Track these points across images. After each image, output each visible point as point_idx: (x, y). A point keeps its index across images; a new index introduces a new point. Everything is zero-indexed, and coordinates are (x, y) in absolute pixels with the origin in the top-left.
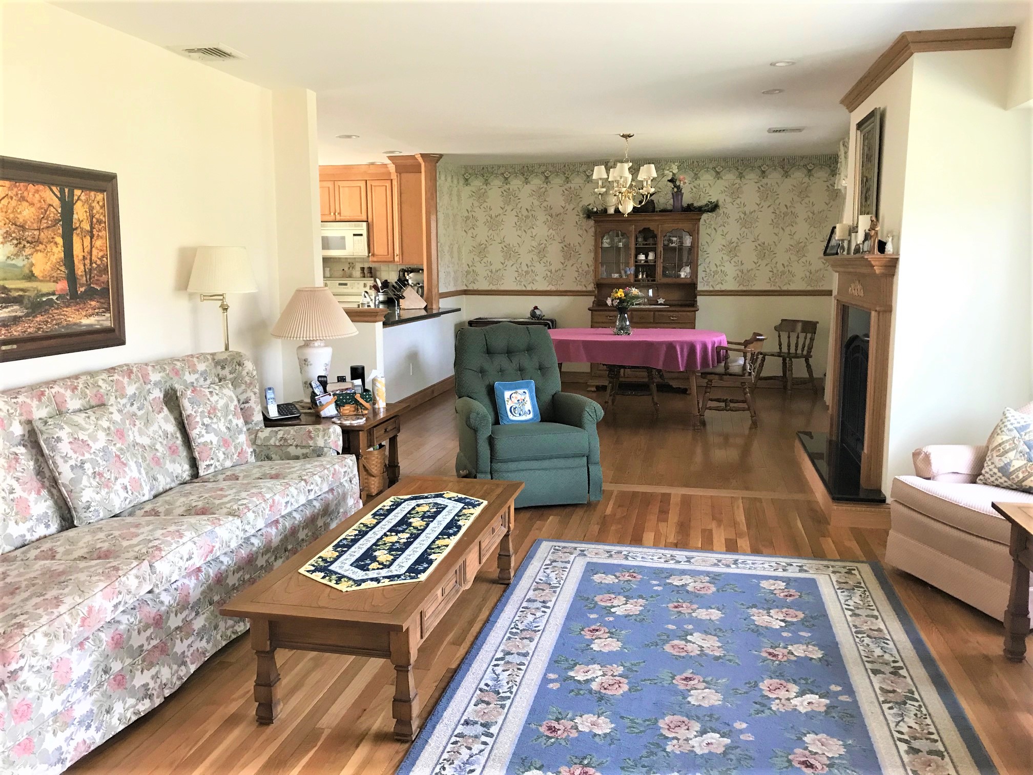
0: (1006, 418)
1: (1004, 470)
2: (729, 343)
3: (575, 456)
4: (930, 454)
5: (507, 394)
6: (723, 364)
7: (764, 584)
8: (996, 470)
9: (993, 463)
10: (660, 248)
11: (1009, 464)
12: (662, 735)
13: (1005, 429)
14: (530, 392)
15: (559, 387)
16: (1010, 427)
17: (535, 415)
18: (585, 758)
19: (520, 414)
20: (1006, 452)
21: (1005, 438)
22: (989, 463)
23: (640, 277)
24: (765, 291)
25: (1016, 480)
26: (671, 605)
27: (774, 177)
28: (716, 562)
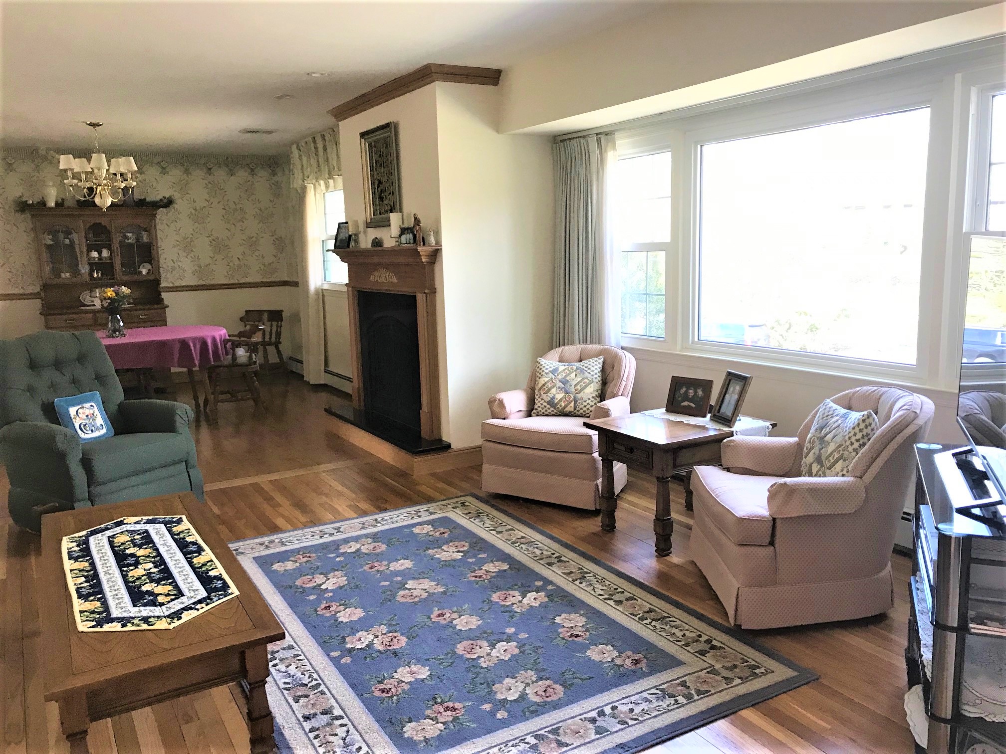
0: (541, 365)
1: (551, 403)
2: (229, 336)
3: (174, 463)
4: (502, 400)
5: (72, 411)
6: (230, 356)
7: (416, 530)
8: (545, 404)
9: (542, 399)
10: (116, 245)
11: (553, 398)
12: (468, 659)
13: (543, 373)
14: (98, 406)
15: (122, 396)
16: (547, 371)
17: (108, 429)
18: (435, 698)
19: (92, 431)
20: (549, 390)
21: (546, 380)
22: (539, 400)
23: (95, 275)
24: (224, 285)
25: (560, 408)
26: (366, 568)
27: (220, 174)
28: (361, 525)
